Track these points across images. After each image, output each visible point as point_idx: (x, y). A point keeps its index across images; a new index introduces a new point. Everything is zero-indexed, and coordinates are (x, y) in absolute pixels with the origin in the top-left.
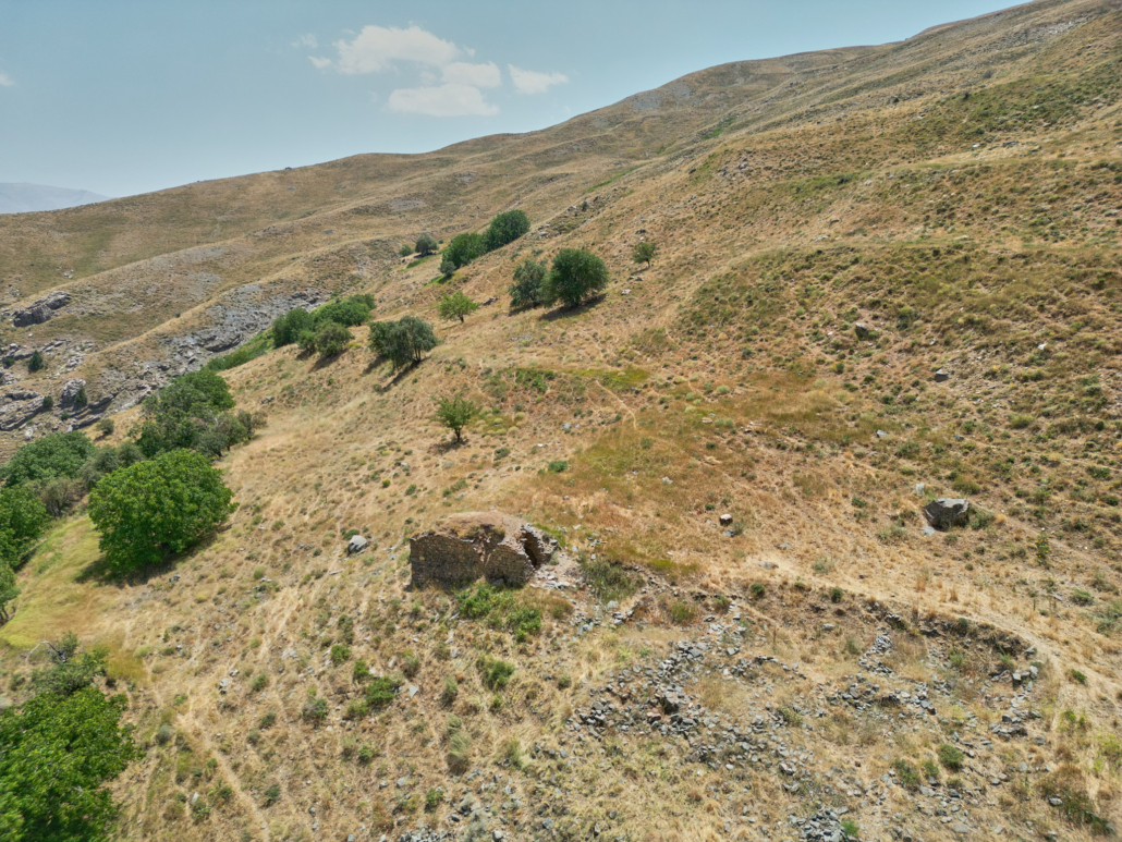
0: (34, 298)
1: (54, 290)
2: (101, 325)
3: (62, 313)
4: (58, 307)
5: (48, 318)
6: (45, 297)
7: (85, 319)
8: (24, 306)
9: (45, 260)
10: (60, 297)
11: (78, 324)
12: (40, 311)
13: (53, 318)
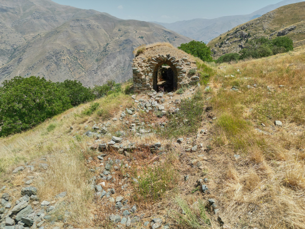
0: (285, 28)
1: (292, 25)
2: (301, 36)
3: (291, 32)
4: (291, 31)
5: (287, 34)
6: (288, 27)
7: (297, 35)
8: (281, 30)
9: (297, 17)
10: (293, 27)
11: (294, 36)
12: (285, 32)
13: (288, 34)
